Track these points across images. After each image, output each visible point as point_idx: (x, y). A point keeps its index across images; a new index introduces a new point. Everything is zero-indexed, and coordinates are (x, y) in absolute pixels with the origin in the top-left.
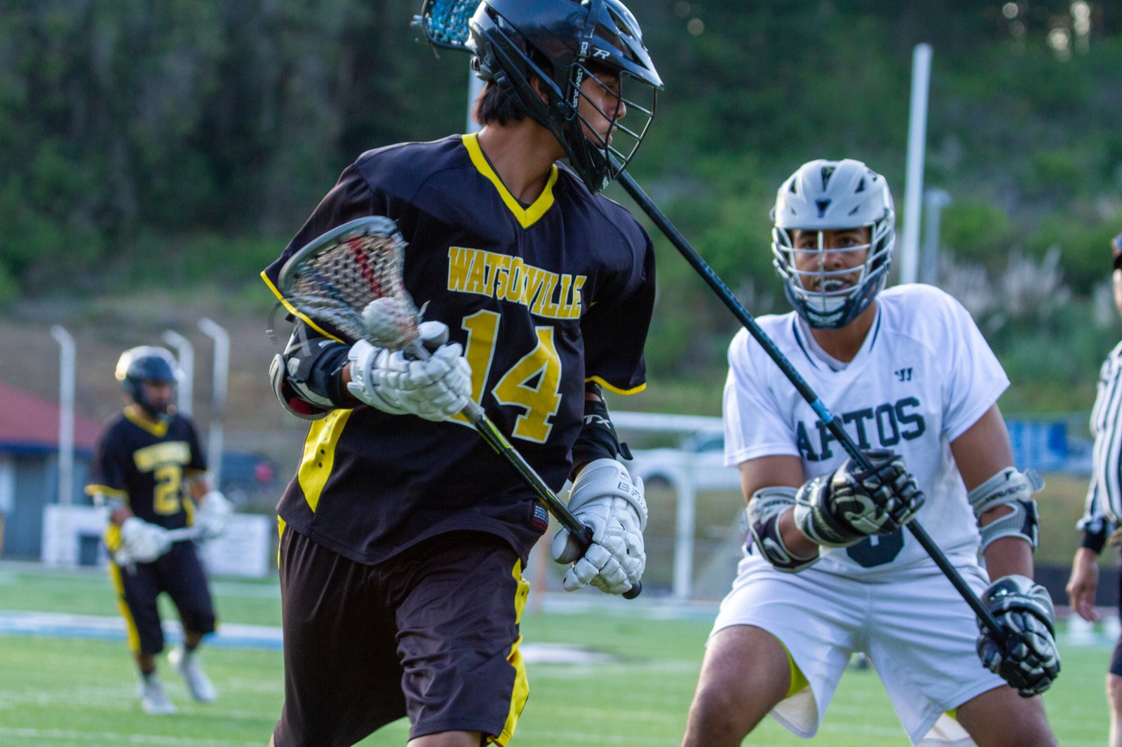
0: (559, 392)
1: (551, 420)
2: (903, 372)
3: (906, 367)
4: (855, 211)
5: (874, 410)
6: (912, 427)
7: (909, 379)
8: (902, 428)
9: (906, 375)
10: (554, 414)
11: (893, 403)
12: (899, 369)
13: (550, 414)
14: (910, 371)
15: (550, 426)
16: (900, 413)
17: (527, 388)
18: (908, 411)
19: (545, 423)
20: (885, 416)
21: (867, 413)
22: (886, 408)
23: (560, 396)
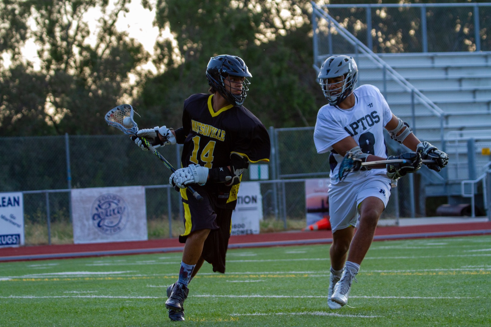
0: (213, 156)
1: (212, 163)
2: (370, 105)
3: (371, 103)
4: (338, 71)
5: (364, 117)
6: (377, 119)
7: (372, 106)
8: (374, 120)
9: (371, 105)
10: (213, 161)
11: (370, 114)
12: (369, 104)
13: (211, 161)
14: (372, 104)
15: (212, 164)
16: (372, 116)
17: (205, 157)
18: (374, 115)
19: (211, 164)
20: (368, 118)
21: (363, 119)
22: (368, 116)
23: (213, 157)
